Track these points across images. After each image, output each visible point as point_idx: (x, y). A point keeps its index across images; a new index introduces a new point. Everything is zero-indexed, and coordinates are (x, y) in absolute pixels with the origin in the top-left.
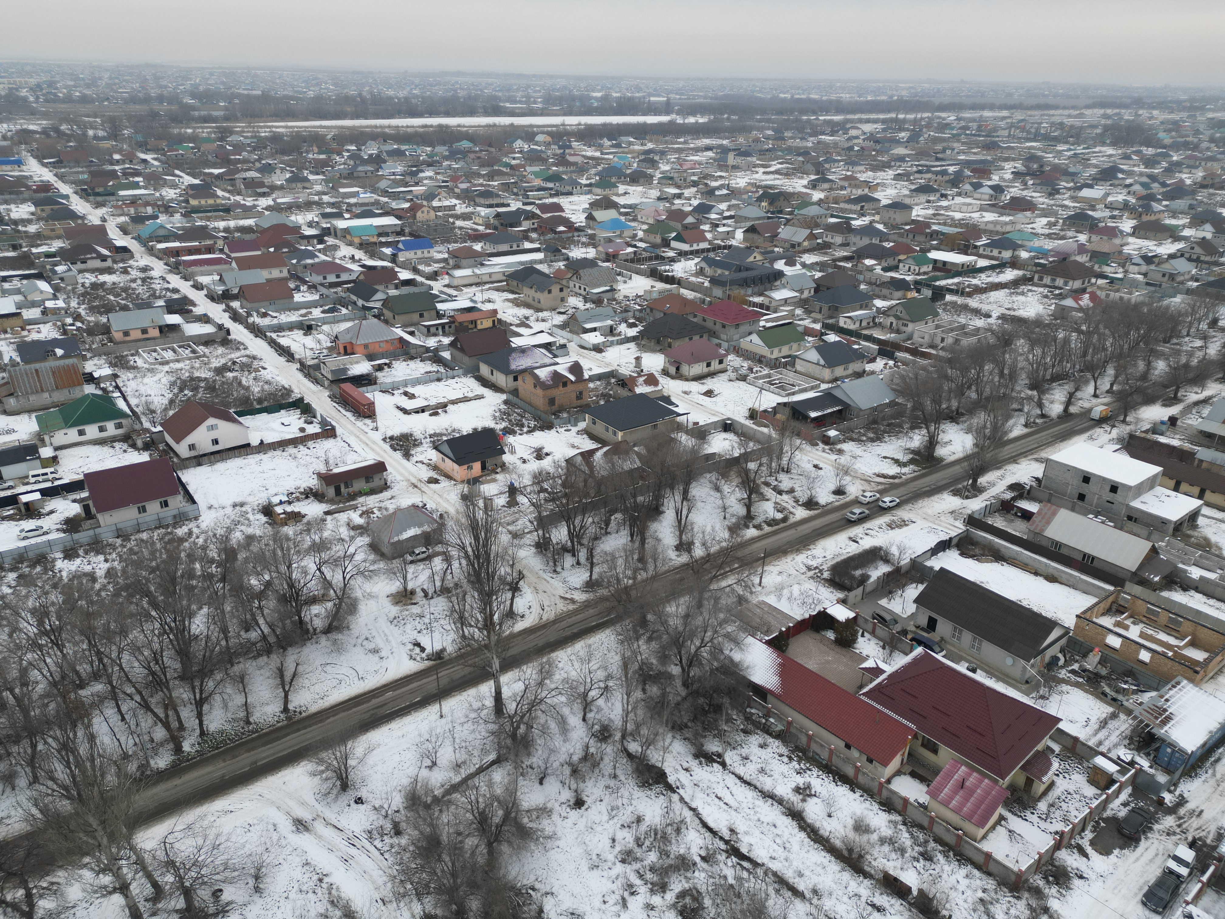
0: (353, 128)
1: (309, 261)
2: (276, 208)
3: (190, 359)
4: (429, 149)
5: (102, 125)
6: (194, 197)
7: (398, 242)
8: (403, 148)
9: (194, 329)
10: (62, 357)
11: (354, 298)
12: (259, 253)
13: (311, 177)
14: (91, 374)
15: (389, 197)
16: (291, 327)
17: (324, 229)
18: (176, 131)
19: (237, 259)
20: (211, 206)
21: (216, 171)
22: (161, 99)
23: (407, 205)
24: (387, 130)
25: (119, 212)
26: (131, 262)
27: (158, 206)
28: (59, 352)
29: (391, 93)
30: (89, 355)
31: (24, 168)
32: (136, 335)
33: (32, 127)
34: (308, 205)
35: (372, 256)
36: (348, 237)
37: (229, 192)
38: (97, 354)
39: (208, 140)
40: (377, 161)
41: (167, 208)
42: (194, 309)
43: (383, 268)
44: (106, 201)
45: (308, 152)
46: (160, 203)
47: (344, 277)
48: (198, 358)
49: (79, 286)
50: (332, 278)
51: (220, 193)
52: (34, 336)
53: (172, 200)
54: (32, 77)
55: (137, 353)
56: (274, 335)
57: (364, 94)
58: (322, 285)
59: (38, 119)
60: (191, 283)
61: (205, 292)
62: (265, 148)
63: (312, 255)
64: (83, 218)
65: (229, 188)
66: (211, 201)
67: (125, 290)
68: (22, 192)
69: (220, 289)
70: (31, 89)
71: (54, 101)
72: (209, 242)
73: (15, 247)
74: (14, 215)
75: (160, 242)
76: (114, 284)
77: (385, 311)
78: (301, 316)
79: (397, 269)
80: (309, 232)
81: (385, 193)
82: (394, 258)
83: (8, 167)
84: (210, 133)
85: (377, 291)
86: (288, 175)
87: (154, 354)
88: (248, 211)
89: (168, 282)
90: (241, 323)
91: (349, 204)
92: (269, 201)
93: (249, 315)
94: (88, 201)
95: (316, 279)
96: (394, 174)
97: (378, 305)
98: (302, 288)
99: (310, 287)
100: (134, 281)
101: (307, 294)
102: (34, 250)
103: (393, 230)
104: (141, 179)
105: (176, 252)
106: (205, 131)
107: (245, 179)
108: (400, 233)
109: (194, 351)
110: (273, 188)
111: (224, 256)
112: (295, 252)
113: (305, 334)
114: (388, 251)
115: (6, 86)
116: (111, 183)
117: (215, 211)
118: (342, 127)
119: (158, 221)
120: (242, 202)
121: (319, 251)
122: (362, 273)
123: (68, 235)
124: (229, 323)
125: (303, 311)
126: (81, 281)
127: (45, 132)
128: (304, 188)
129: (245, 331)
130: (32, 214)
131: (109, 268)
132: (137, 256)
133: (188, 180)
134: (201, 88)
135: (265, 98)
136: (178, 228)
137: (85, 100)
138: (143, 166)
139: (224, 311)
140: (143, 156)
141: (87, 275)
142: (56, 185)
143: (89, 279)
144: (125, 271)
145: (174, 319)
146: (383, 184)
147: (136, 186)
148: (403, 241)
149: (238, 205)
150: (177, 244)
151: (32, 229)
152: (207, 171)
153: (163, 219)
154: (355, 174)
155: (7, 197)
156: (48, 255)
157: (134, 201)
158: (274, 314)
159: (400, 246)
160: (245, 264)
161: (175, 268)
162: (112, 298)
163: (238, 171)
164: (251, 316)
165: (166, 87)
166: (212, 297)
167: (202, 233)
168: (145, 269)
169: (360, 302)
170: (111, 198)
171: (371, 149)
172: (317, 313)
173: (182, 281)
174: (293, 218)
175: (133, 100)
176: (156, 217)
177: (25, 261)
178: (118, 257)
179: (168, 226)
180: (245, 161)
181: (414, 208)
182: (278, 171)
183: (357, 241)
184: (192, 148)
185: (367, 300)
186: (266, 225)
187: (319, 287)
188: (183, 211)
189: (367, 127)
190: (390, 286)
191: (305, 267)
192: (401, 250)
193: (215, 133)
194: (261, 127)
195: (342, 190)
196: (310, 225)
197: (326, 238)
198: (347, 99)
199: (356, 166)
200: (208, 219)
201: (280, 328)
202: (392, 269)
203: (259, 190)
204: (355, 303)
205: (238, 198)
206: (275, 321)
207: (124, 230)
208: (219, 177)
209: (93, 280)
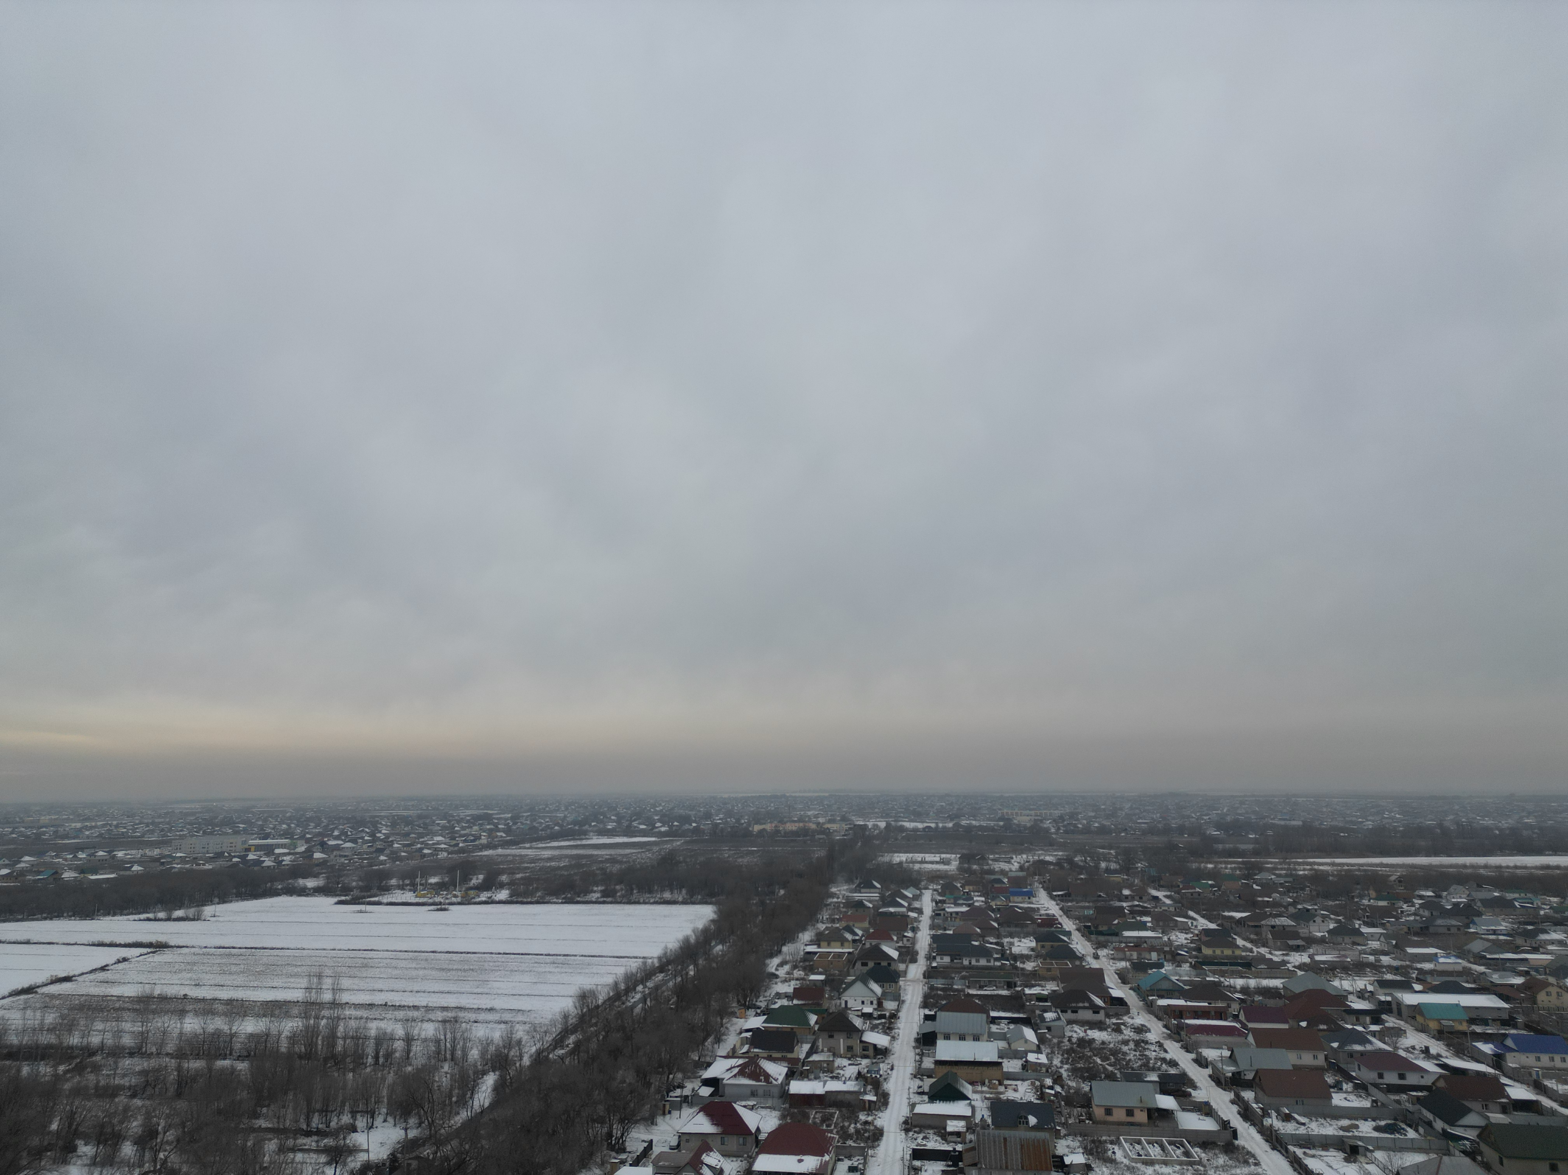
0: (1430, 867)
1: (1358, 1048)
2: (1313, 968)
3: (1181, 1163)
4: (1555, 899)
5: (1116, 857)
6: (1208, 945)
7: (1505, 1036)
8: (1510, 896)
9: (1191, 1121)
10: (1035, 1128)
11: (1429, 1116)
12: (1286, 1026)
13: (1365, 930)
14: (1061, 1158)
15: (1487, 966)
16: (1326, 1143)
17: (1381, 1003)
18: (1194, 866)
19: (1255, 1031)
20: (1227, 957)
21: (1238, 915)
22: (1181, 830)
23: (1518, 981)
24: (1482, 871)
25: (1121, 955)
26: (1126, 1018)
27: (1165, 952)
28: (1032, 1120)
29: (1488, 822)
30: (1063, 1132)
31: (1033, 900)
32: (1119, 1115)
33: (1048, 858)
34: (1358, 968)
35: (1460, 1052)
36: (1419, 1019)
37: (1251, 941)
38: (1072, 1133)
39: (1231, 877)
40: (1468, 913)
41: (1174, 956)
42: (1194, 1093)
43: (1478, 1073)
44: (1108, 941)
45: (1361, 897)
46: (1167, 949)
47: (1412, 1079)
48: (1191, 1164)
49: (1066, 1040)
50: (1391, 1078)
51: (1240, 942)
52: (1010, 1095)
53: (1181, 947)
54: (1057, 809)
55: (1117, 1142)
56: (1299, 1152)
57: (1447, 824)
58: (1376, 1086)
59: (1056, 850)
60: (1193, 1056)
61: (1209, 1071)
62: (1303, 889)
63: (1362, 1039)
64: (1082, 958)
65: (1252, 936)
66: (1228, 952)
67: (1115, 1052)
68: (1027, 926)
69: (1229, 1070)
70: (1054, 821)
71: (1073, 832)
72: (1220, 1004)
73: (1010, 985)
74: (1016, 950)
75: (1162, 997)
76: (1103, 1043)
77: (1484, 1147)
78: (1342, 1128)
79: (1504, 1080)
80: (1359, 1005)
81: (1480, 959)
82: (1497, 1061)
83: (1020, 899)
84: (1235, 868)
85: (1468, 1111)
86: (1332, 926)
87: (1138, 1147)
88: (1275, 969)
89: (1166, 1051)
90: (1253, 1124)
91: (1421, 971)
92: (1303, 958)
93: (1266, 1114)
94: (1089, 940)
95: (1368, 1075)
96: (1495, 932)
97: (1472, 1134)
98: (1345, 1086)
99: (1357, 1087)
100: (1126, 1042)
101: (1352, 1097)
102: (1027, 991)
103: (1495, 1015)
104: (1149, 919)
105: (1180, 1013)
106: (1228, 867)
107: (1273, 927)
108: (1509, 1022)
109: (1187, 1154)
110: (1311, 941)
111: (1238, 1025)
112: (1336, 1031)
113: (1347, 1160)
114: (1487, 1048)
115: (1033, 818)
116: (1116, 922)
117: (1232, 964)
118: (1413, 866)
119: (1163, 971)
120: (1268, 956)
121: (1374, 1034)
122: (1441, 1076)
123: (1063, 977)
124: (1237, 1122)
125: (1345, 1122)
126: (1068, 1034)
127: (1059, 863)
128: (1354, 943)
129: (1258, 1137)
130: (1032, 950)
131: (1101, 1022)
132: (1134, 1011)
133: (1203, 923)
134: (1229, 819)
135: (1307, 829)
136: (1185, 982)
137: (1103, 830)
138: (1153, 904)
139: (1233, 1102)
140: (1154, 893)
141: (1076, 1028)
142: (1060, 920)
143: (1077, 1032)
144: (1117, 1029)
145: (1167, 1102)
146: (1476, 946)
147: (1142, 926)
148: (1513, 1037)
149: (1262, 959)
150: (1181, 1002)
151: (1029, 966)
152: (1226, 914)
153: (1168, 968)
154: (1432, 930)
155: (1013, 929)
156: (1040, 998)
157: (1139, 943)
158: (1302, 1119)
159: (1509, 1042)
160: (1265, 1040)
161: (1176, 1033)
162: (1099, 1061)
163: (1265, 916)
164: (1269, 1116)
165: (1189, 817)
166: (1218, 1080)
167: (1213, 991)
168: (1141, 1030)
169: (1439, 1125)
170: (1114, 938)
171: (1459, 897)
172: (1366, 1128)
173: (1183, 1051)
174: (1336, 983)
175: (1151, 831)
176: (1160, 966)
177: (1015, 1002)
178: (1113, 1009)
179: (1174, 978)
180: (1275, 904)
181: (1532, 987)
182: (1318, 919)
183: (1433, 1025)
184: (1212, 886)
185: (1452, 1124)
186: (1298, 990)
187: (1372, 1089)
188: (1193, 961)
189: (1451, 866)
190: (1491, 1106)
191: (1351, 1054)
192: (1511, 1050)
193: (1240, 869)
194: (1299, 864)
195: (1410, 950)
196: (1362, 995)
197: (1384, 1017)
198: (1421, 831)
199: (1432, 917)
200: (1223, 974)
201: (1308, 1142)
202: (1496, 1079)
203: (1291, 942)
204: (1429, 1124)
205: (1263, 950)
206: (1302, 1130)
207: (1123, 977)
208: (1240, 922)
209: (1082, 1034)
